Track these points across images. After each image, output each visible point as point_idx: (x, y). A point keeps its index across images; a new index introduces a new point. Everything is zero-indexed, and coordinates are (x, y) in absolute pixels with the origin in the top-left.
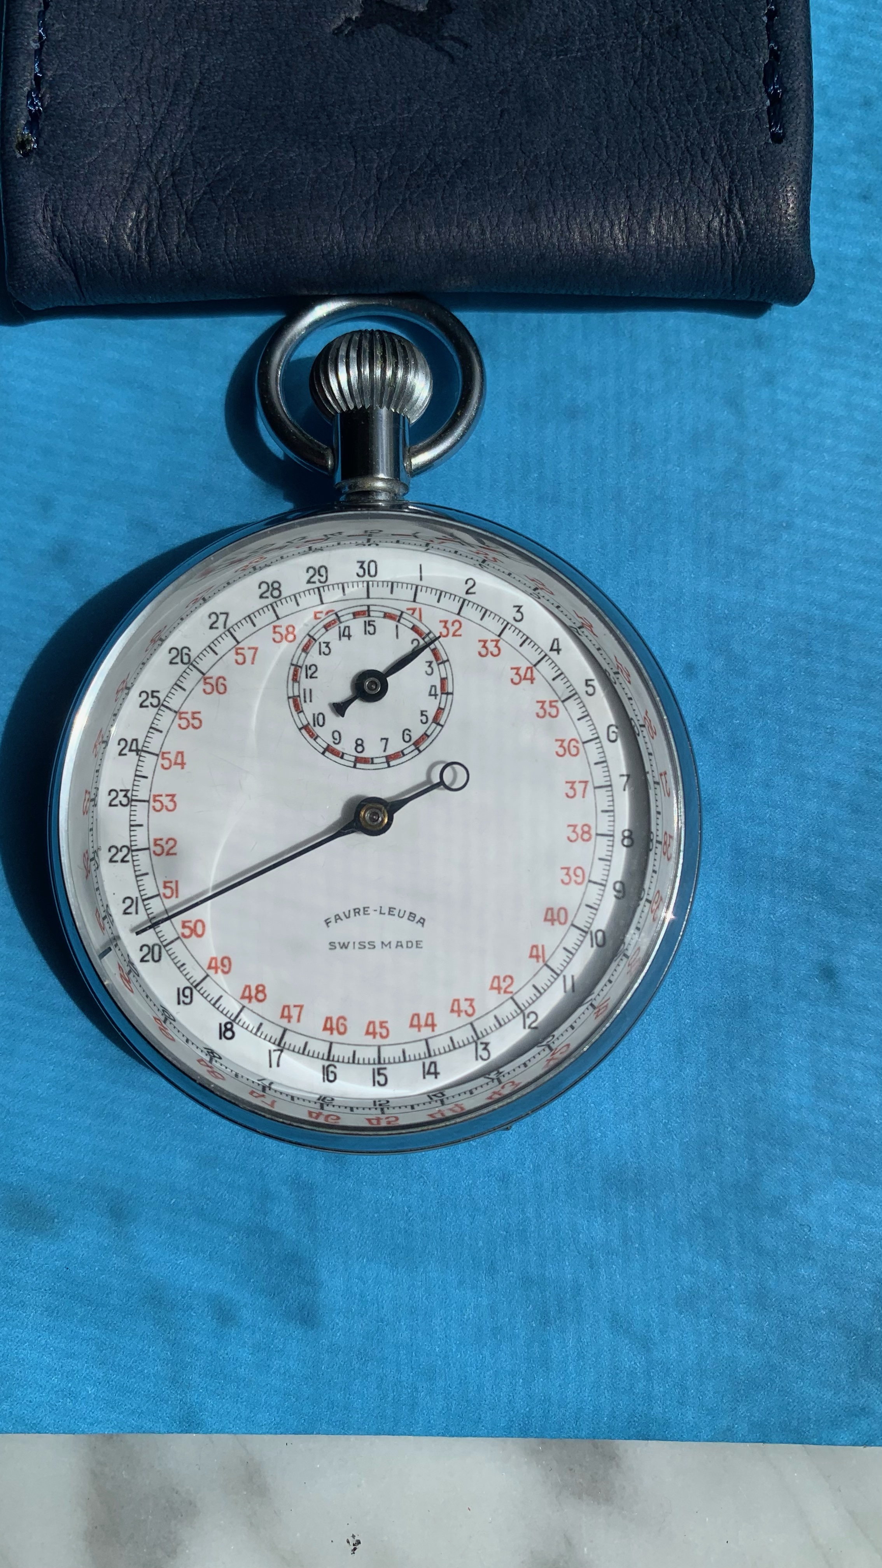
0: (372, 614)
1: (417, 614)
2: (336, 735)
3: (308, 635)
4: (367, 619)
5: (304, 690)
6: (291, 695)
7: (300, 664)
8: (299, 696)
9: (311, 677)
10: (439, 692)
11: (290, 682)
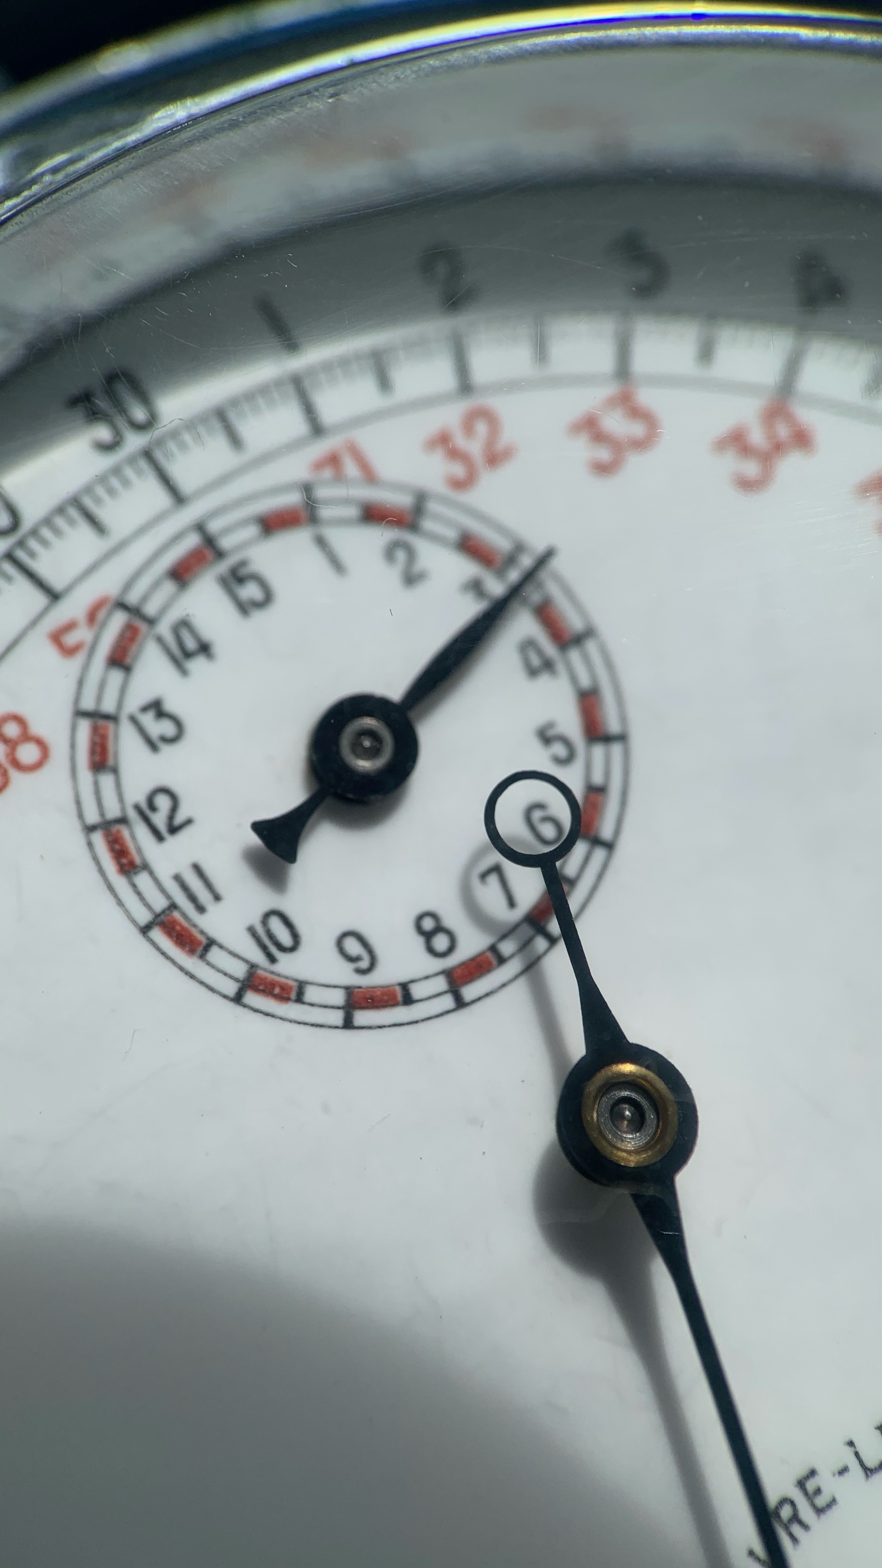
0: (226, 543)
1: (351, 469)
2: (353, 947)
3: (80, 714)
4: (223, 567)
5: (178, 878)
6: (144, 916)
7: (113, 811)
8: (173, 906)
9: (173, 830)
10: (550, 649)
11: (120, 883)
